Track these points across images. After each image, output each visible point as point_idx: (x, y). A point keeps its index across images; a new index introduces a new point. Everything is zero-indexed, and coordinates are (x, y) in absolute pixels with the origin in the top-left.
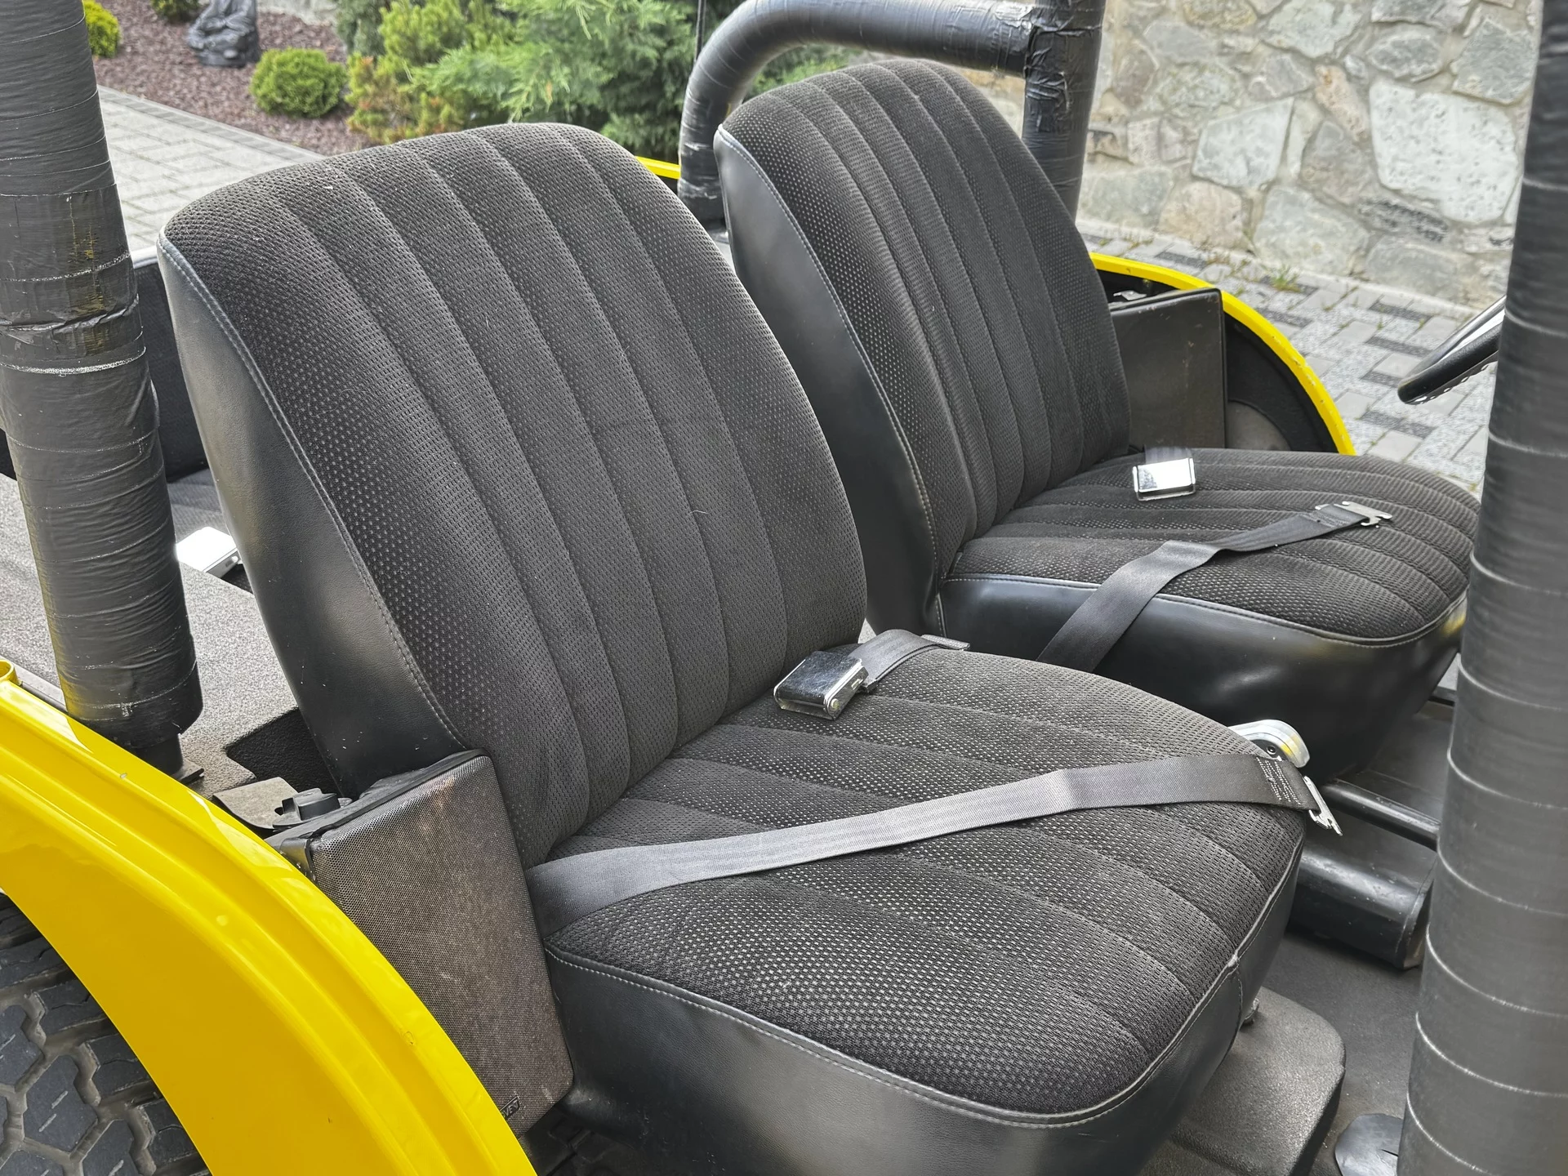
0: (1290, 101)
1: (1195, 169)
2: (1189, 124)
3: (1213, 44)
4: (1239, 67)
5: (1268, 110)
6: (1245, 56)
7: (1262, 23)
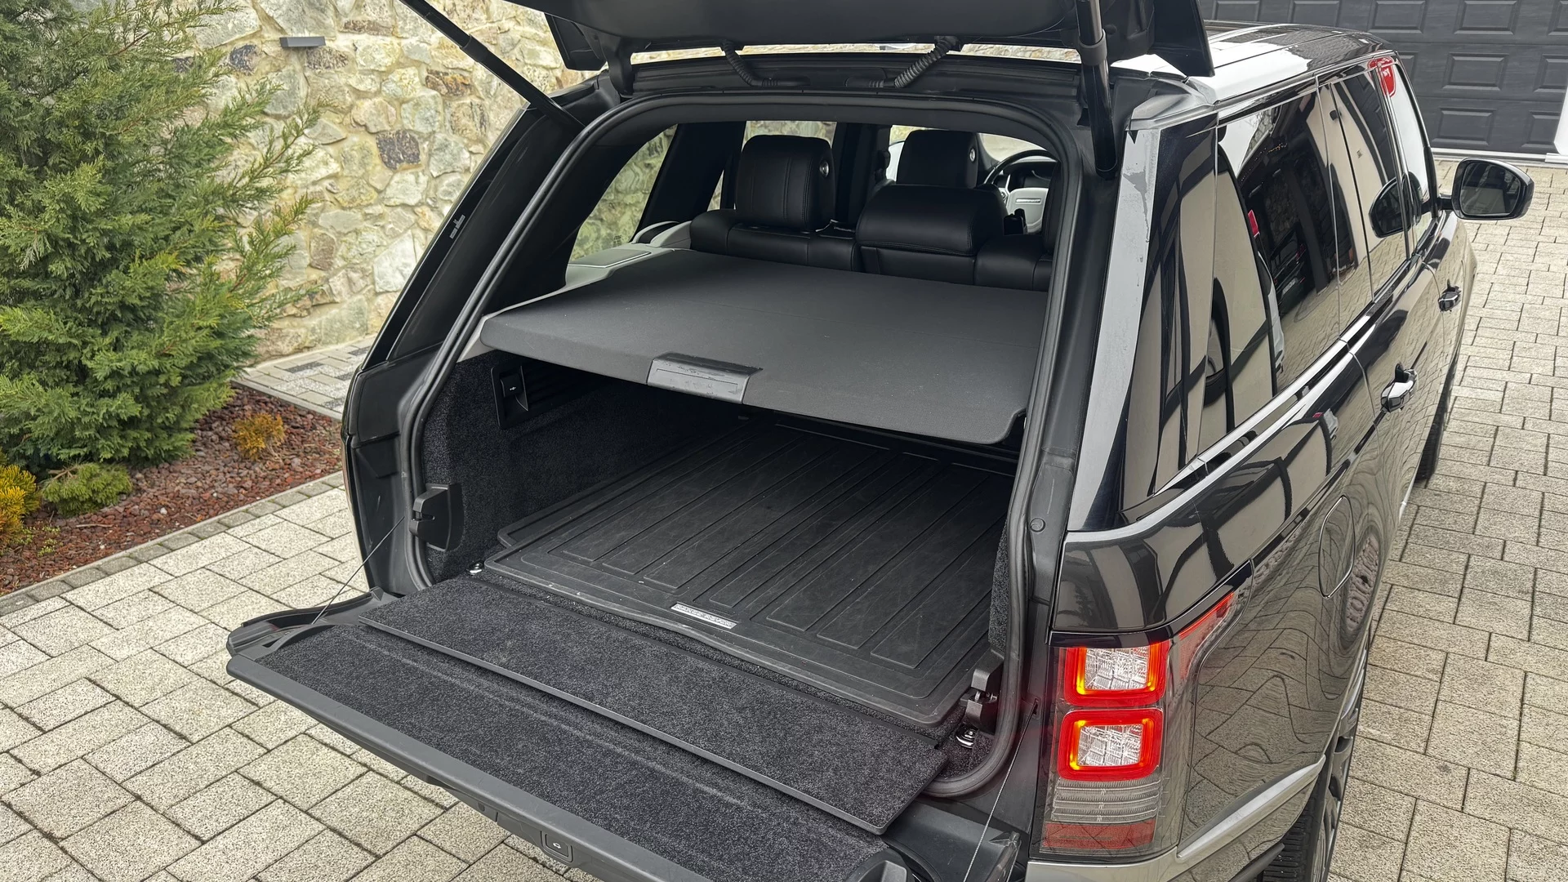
0: (409, 232)
1: (378, 290)
2: (364, 265)
3: (359, 216)
4: (378, 223)
5: (402, 241)
6: (381, 216)
7: (382, 195)
